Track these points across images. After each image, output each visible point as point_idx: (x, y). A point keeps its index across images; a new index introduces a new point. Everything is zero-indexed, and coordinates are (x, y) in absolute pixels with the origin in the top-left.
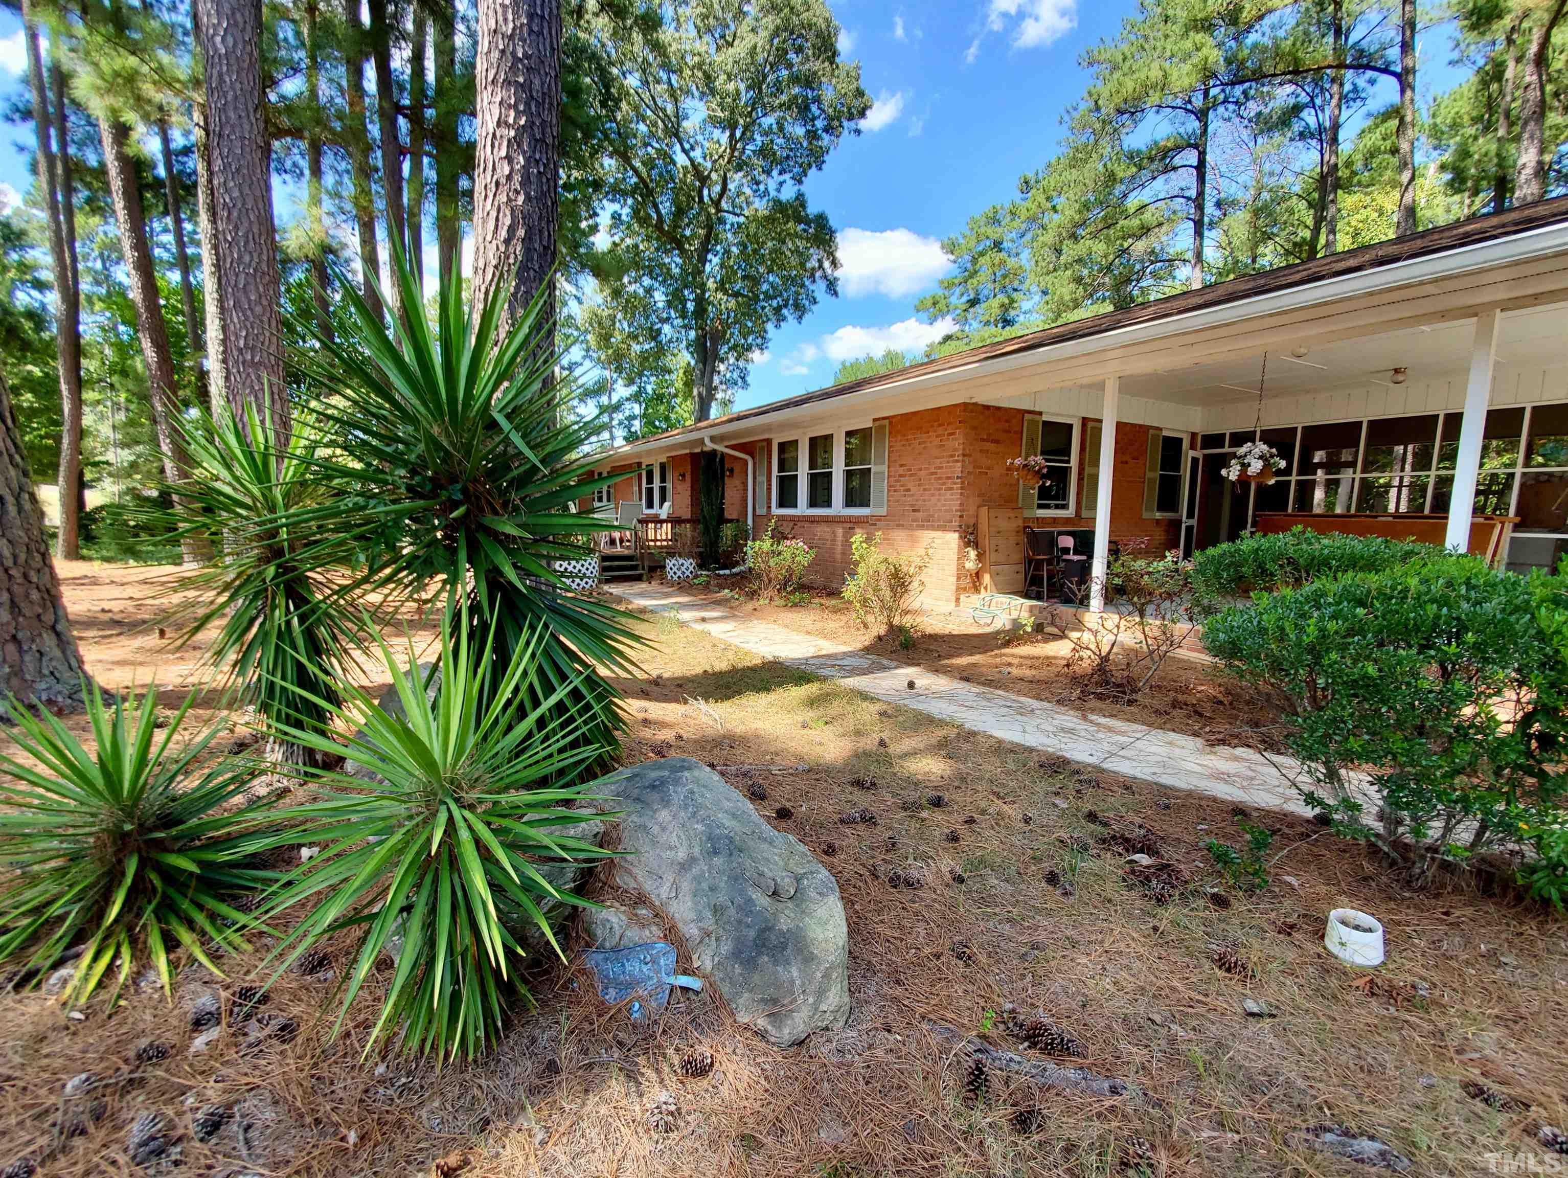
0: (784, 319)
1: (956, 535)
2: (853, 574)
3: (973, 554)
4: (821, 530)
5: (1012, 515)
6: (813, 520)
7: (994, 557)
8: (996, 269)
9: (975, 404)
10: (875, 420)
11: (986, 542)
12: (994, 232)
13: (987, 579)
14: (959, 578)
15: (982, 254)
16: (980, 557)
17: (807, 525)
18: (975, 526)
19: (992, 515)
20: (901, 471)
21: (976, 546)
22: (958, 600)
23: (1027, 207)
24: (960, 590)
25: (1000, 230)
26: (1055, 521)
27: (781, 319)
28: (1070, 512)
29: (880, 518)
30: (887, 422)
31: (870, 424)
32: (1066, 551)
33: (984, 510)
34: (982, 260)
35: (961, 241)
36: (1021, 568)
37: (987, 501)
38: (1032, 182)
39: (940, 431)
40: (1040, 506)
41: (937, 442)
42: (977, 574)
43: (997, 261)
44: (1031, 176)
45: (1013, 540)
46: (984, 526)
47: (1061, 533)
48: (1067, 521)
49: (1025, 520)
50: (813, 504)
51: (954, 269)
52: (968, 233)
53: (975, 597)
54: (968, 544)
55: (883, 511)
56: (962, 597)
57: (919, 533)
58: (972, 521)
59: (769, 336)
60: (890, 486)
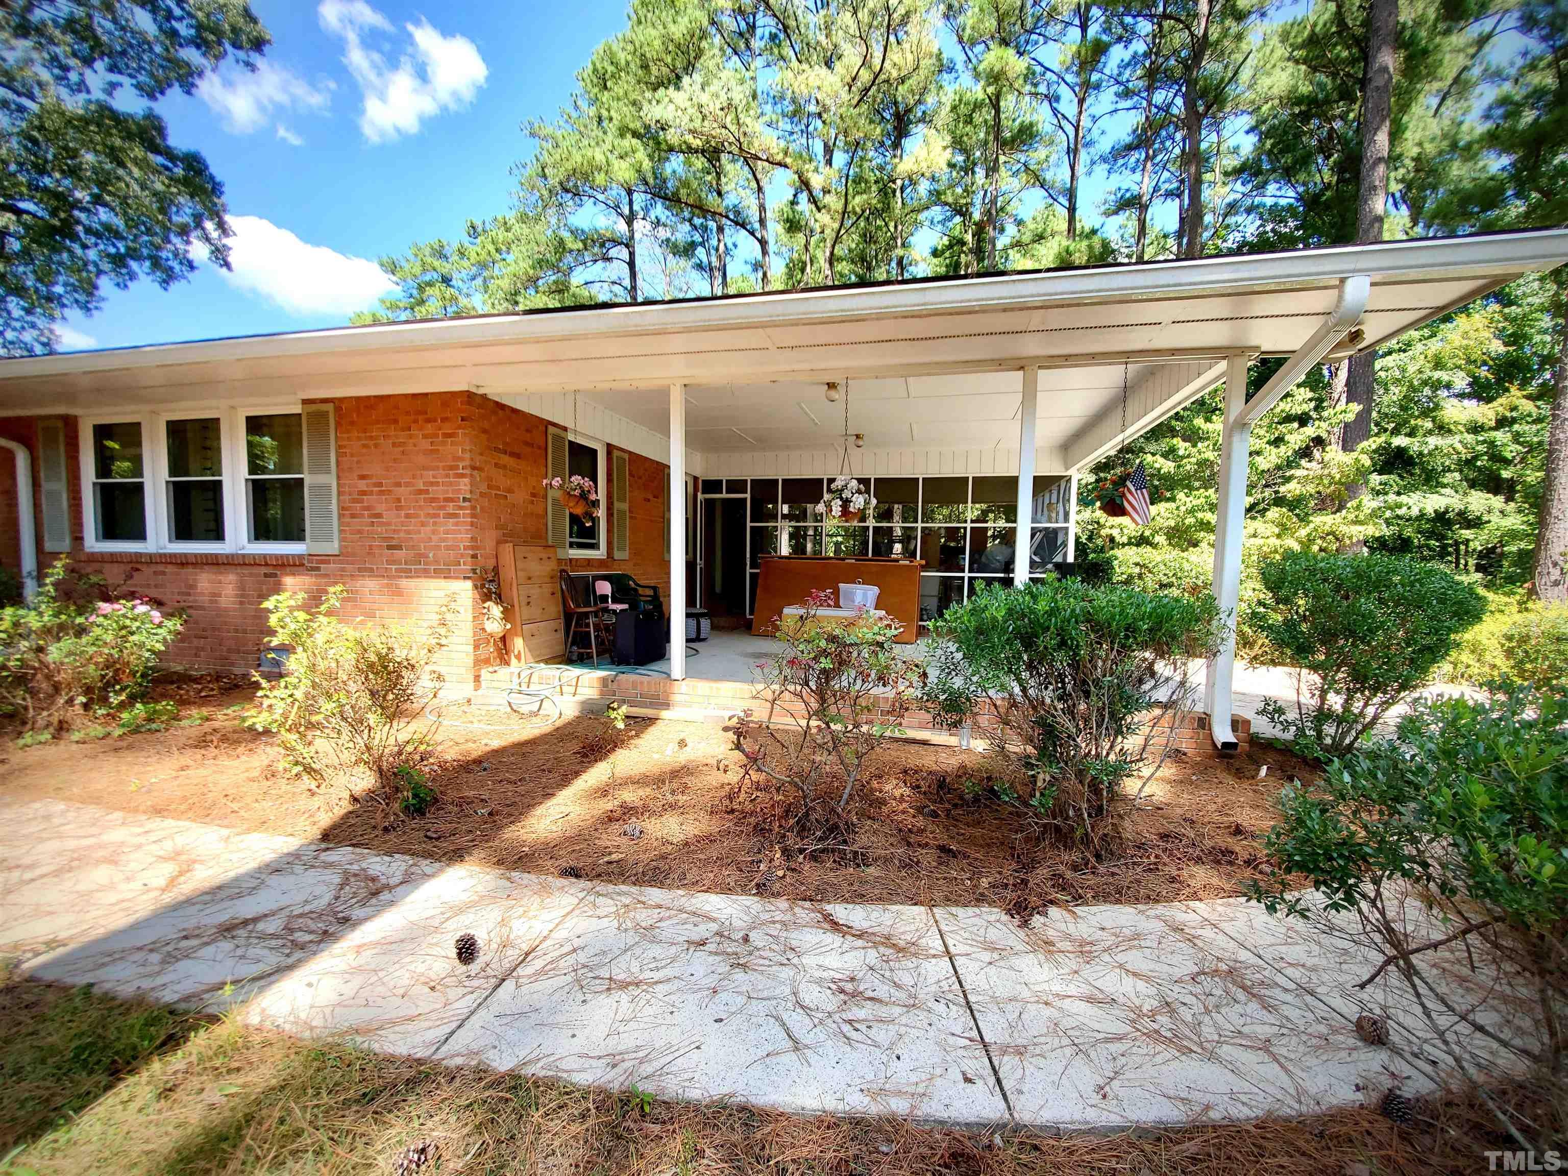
0: (132, 276)
1: (469, 584)
2: (276, 675)
3: (496, 610)
4: (205, 581)
5: (544, 556)
6: (182, 561)
7: (527, 613)
8: (448, 303)
9: (484, 397)
10: (305, 402)
11: (516, 594)
12: (444, 267)
13: (518, 644)
14: (477, 647)
15: (430, 284)
16: (507, 615)
17: (170, 569)
18: (496, 569)
19: (520, 555)
20: (362, 485)
21: (499, 598)
22: (477, 678)
23: (476, 249)
24: (480, 662)
25: (448, 266)
26: (589, 562)
27: (125, 278)
28: (600, 553)
29: (325, 559)
30: (330, 407)
31: (297, 409)
32: (604, 598)
33: (509, 547)
34: (429, 291)
35: (404, 263)
36: (560, 624)
37: (507, 536)
38: (480, 229)
39: (430, 428)
40: (571, 545)
41: (425, 444)
42: (503, 639)
43: (448, 296)
44: (478, 223)
45: (547, 588)
46: (509, 573)
47: (597, 578)
48: (601, 563)
49: (560, 561)
50: (183, 530)
51: (398, 292)
52: (412, 258)
53: (504, 672)
54: (486, 597)
55: (333, 547)
56: (485, 674)
57: (404, 583)
58: (491, 563)
59: (102, 292)
60: (342, 508)
